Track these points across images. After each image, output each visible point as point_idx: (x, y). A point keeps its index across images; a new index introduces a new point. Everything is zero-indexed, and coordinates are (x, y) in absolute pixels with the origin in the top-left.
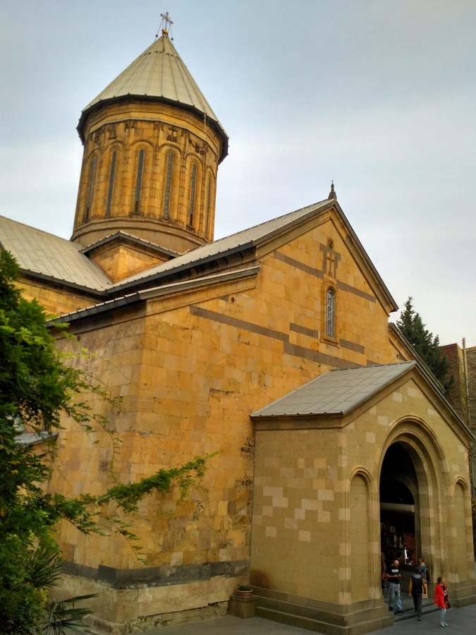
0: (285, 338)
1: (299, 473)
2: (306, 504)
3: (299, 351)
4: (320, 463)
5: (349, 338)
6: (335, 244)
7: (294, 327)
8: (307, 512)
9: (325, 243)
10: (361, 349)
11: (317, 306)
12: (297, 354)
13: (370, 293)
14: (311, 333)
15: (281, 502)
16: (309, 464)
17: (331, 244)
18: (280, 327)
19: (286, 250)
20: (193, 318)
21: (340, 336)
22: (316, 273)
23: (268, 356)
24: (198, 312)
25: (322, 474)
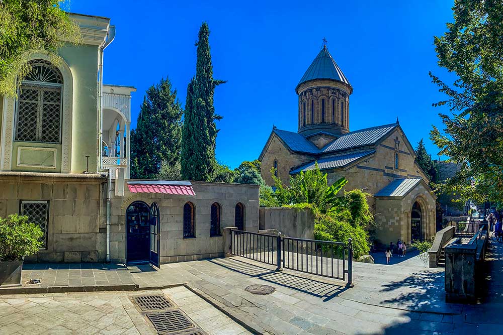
0: (384, 171)
1: (389, 212)
2: (392, 221)
3: (388, 175)
4: (395, 210)
5: (402, 168)
6: (399, 138)
7: (386, 167)
8: (392, 223)
9: (395, 139)
10: (406, 171)
11: (393, 160)
12: (387, 176)
13: (409, 152)
14: (392, 168)
15: (384, 220)
16: (392, 210)
17: (397, 138)
18: (383, 168)
19: (384, 143)
20: (358, 169)
21: (400, 168)
22: (393, 149)
23: (379, 177)
24: (359, 167)
25: (396, 212)
